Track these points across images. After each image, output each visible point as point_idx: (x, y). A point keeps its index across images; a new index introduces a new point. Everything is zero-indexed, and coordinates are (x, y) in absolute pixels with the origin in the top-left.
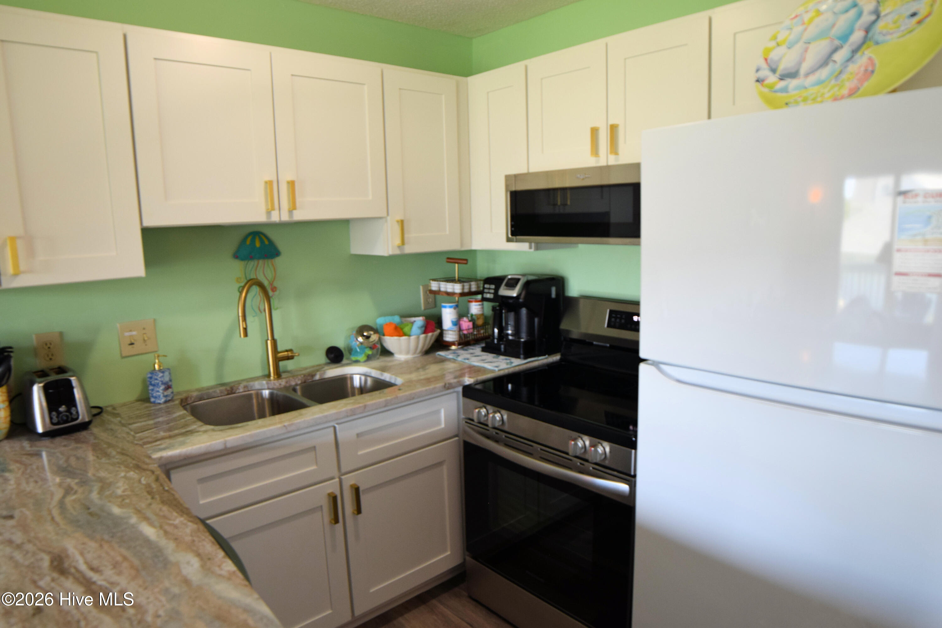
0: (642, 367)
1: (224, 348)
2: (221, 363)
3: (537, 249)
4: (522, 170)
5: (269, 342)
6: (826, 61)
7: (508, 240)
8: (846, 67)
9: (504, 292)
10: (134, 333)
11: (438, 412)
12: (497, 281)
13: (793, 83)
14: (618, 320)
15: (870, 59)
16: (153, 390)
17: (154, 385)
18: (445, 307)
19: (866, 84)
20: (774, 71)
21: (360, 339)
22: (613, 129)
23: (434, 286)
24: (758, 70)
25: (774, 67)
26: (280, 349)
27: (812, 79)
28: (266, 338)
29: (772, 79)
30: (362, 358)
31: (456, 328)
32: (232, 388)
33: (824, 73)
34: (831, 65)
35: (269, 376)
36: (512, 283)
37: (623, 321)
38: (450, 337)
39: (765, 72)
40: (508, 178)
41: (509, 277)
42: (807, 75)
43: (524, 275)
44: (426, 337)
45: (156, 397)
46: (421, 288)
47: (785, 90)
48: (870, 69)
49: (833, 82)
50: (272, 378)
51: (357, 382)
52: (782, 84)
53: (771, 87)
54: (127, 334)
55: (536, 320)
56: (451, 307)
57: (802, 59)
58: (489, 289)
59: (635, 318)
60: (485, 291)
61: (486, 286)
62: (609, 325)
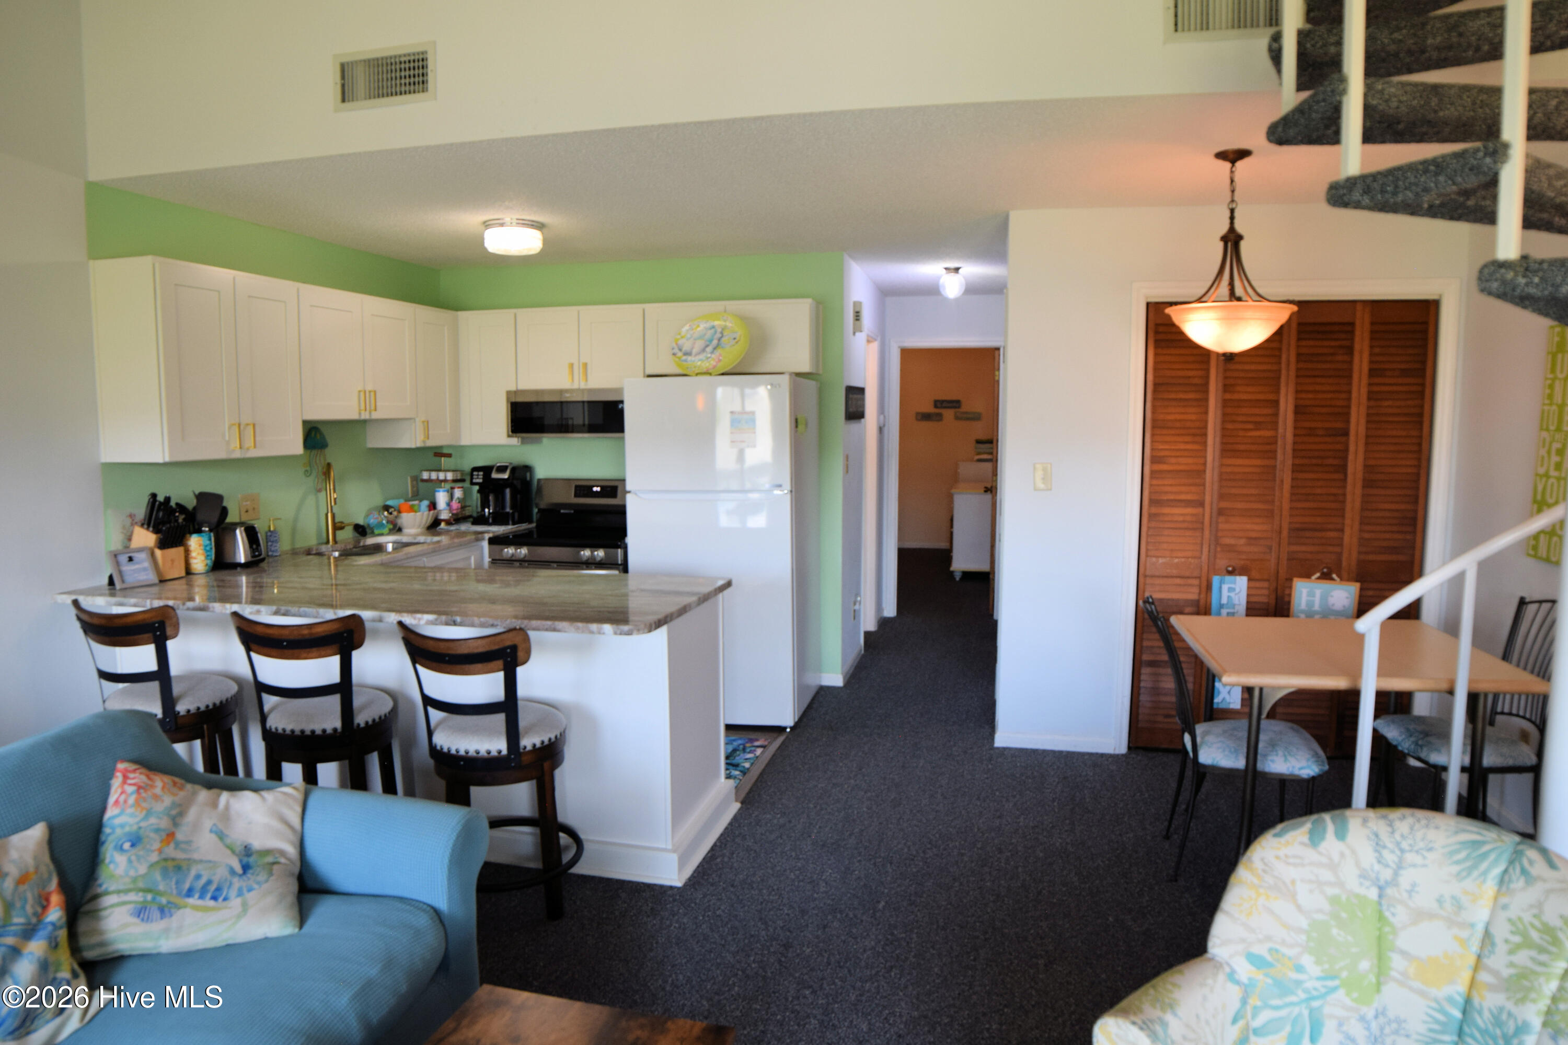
0: (628, 496)
1: (296, 520)
2: (294, 531)
3: (523, 443)
4: (513, 388)
5: (329, 515)
6: (704, 350)
7: (509, 436)
8: (712, 355)
9: (495, 475)
10: (248, 503)
11: (469, 558)
12: (487, 470)
13: (689, 358)
14: (582, 491)
15: (720, 353)
16: (271, 545)
17: (273, 542)
18: (439, 491)
19: (718, 365)
20: (680, 350)
21: (386, 513)
22: (585, 365)
23: (425, 475)
24: (673, 349)
25: (680, 348)
26: (337, 520)
27: (697, 358)
28: (326, 512)
29: (680, 354)
30: (386, 531)
31: (448, 508)
32: (309, 549)
33: (702, 356)
34: (706, 353)
35: (328, 542)
36: (502, 469)
37: (586, 492)
38: (445, 515)
39: (676, 350)
40: (508, 393)
41: (498, 465)
42: (696, 355)
43: (511, 463)
44: (429, 515)
45: (273, 551)
46: (409, 478)
47: (686, 361)
48: (720, 358)
49: (707, 361)
50: (331, 543)
51: (390, 547)
52: (684, 358)
53: (679, 358)
54: (244, 503)
55: (519, 496)
56: (444, 491)
57: (692, 348)
58: (478, 475)
59: (595, 489)
60: (475, 477)
61: (475, 473)
62: (576, 495)
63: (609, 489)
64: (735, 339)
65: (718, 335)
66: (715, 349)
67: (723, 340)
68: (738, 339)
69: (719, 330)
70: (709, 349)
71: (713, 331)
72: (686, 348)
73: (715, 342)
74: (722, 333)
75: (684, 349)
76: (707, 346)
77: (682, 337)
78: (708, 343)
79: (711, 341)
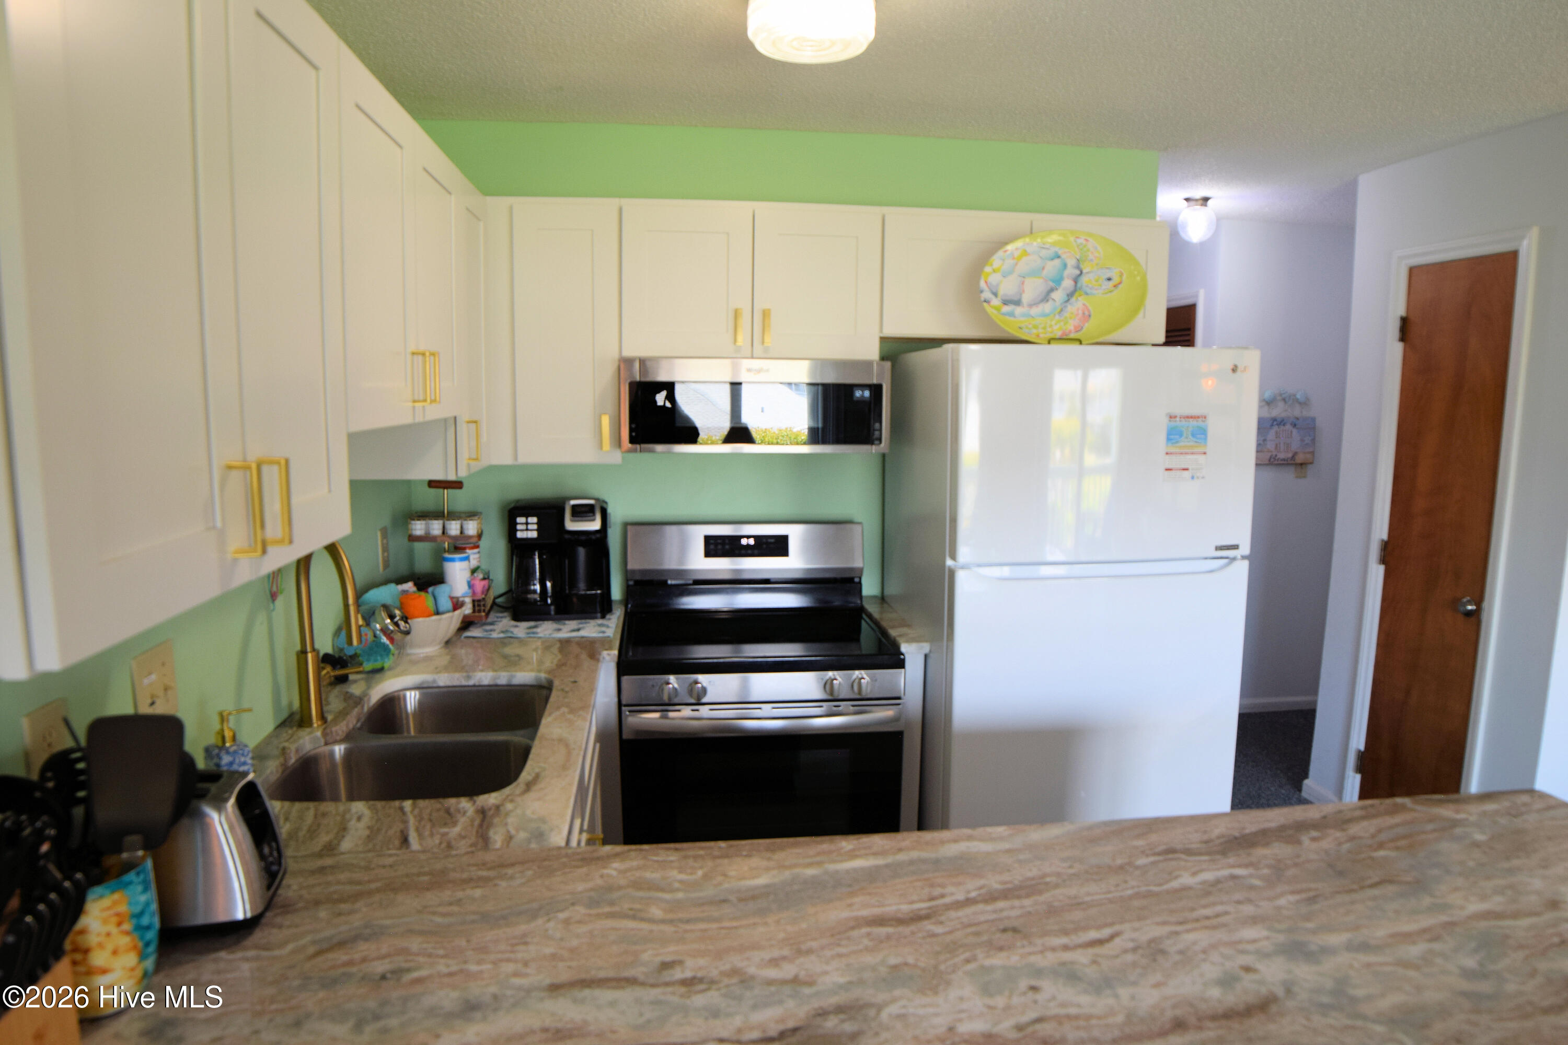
6: (1046, 298)
8: (1066, 307)
9: (572, 525)
13: (1018, 310)
14: (720, 547)
15: (1084, 305)
18: (453, 560)
19: (1087, 325)
20: (995, 294)
22: (766, 314)
23: (419, 528)
24: (982, 292)
25: (994, 291)
27: (1035, 311)
29: (995, 302)
31: (470, 592)
33: (1047, 307)
34: (1051, 302)
35: (308, 720)
36: (581, 511)
37: (727, 547)
39: (988, 295)
41: (573, 503)
42: (1030, 306)
47: (1011, 314)
48: (1087, 313)
49: (1057, 317)
50: (317, 724)
52: (1006, 309)
53: (997, 309)
56: (461, 559)
57: (1021, 290)
58: (527, 524)
59: (744, 542)
60: (519, 527)
61: (520, 520)
62: (708, 554)
63: (772, 540)
64: (1109, 279)
65: (1071, 271)
66: (1070, 295)
67: (1084, 280)
68: (1116, 280)
69: (1071, 262)
70: (1059, 296)
71: (1057, 262)
72: (1008, 288)
73: (1068, 283)
74: (1078, 267)
75: (1001, 292)
76: (1052, 290)
77: (994, 271)
78: (1051, 284)
79: (1058, 281)
